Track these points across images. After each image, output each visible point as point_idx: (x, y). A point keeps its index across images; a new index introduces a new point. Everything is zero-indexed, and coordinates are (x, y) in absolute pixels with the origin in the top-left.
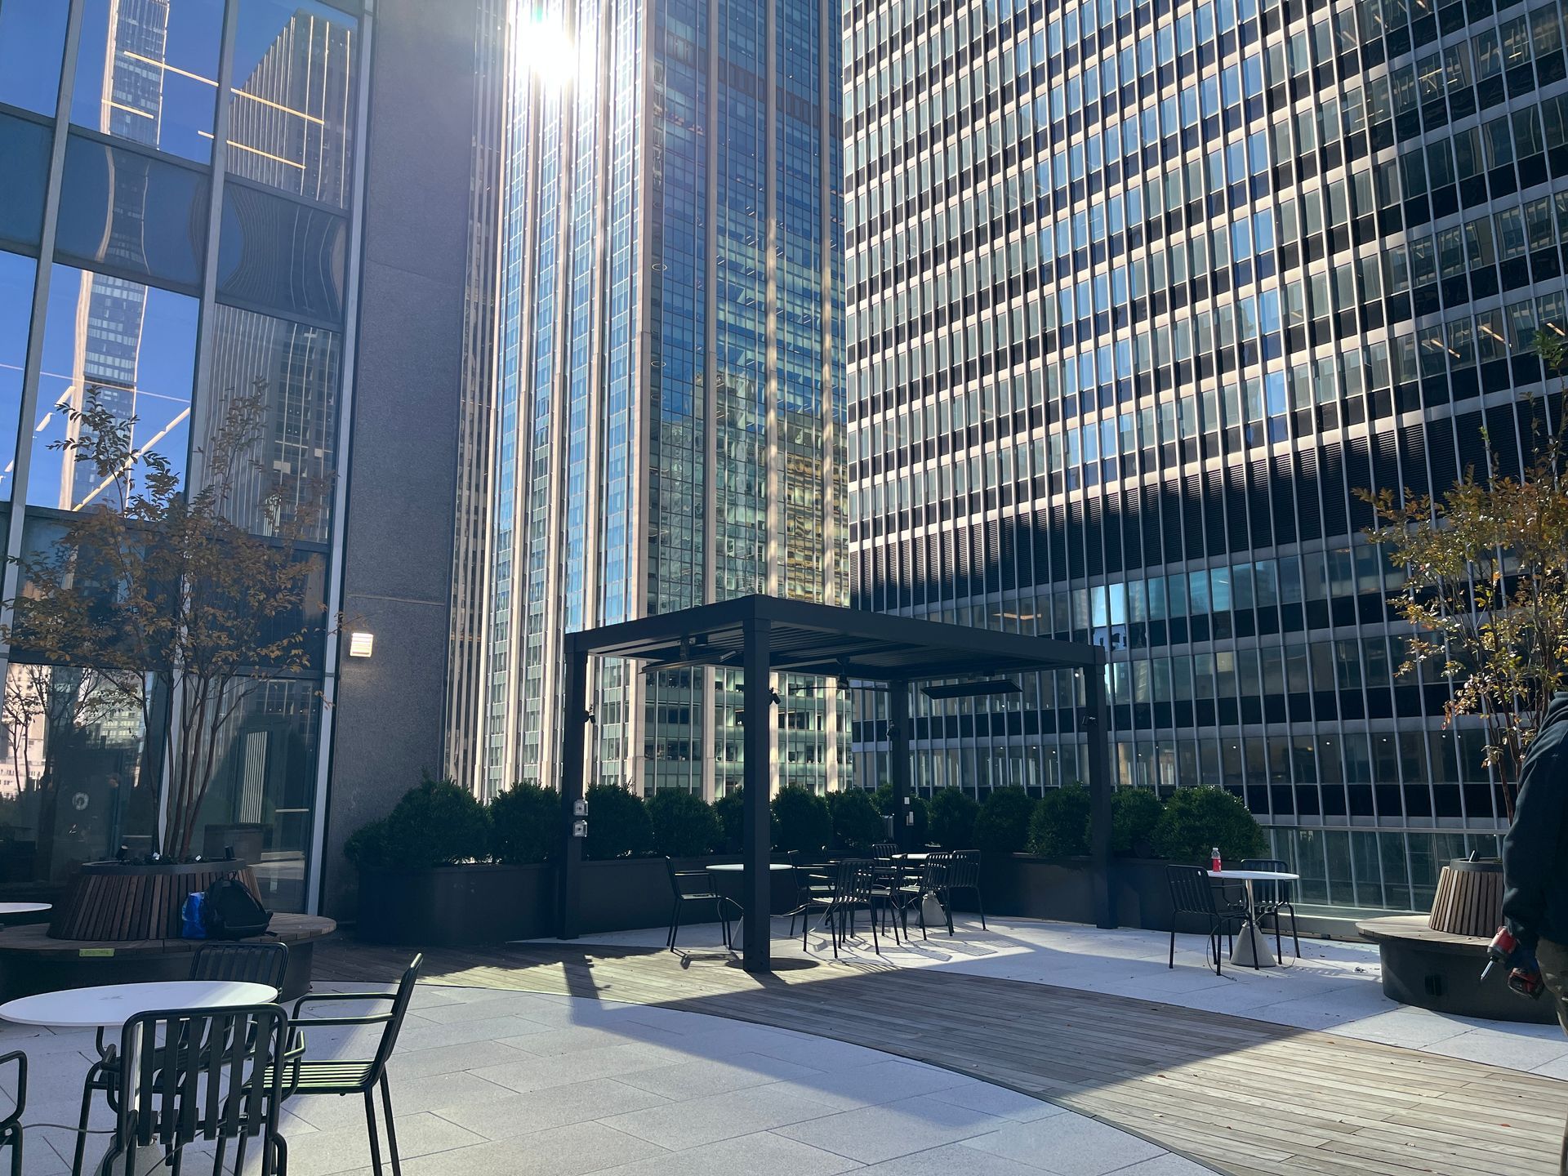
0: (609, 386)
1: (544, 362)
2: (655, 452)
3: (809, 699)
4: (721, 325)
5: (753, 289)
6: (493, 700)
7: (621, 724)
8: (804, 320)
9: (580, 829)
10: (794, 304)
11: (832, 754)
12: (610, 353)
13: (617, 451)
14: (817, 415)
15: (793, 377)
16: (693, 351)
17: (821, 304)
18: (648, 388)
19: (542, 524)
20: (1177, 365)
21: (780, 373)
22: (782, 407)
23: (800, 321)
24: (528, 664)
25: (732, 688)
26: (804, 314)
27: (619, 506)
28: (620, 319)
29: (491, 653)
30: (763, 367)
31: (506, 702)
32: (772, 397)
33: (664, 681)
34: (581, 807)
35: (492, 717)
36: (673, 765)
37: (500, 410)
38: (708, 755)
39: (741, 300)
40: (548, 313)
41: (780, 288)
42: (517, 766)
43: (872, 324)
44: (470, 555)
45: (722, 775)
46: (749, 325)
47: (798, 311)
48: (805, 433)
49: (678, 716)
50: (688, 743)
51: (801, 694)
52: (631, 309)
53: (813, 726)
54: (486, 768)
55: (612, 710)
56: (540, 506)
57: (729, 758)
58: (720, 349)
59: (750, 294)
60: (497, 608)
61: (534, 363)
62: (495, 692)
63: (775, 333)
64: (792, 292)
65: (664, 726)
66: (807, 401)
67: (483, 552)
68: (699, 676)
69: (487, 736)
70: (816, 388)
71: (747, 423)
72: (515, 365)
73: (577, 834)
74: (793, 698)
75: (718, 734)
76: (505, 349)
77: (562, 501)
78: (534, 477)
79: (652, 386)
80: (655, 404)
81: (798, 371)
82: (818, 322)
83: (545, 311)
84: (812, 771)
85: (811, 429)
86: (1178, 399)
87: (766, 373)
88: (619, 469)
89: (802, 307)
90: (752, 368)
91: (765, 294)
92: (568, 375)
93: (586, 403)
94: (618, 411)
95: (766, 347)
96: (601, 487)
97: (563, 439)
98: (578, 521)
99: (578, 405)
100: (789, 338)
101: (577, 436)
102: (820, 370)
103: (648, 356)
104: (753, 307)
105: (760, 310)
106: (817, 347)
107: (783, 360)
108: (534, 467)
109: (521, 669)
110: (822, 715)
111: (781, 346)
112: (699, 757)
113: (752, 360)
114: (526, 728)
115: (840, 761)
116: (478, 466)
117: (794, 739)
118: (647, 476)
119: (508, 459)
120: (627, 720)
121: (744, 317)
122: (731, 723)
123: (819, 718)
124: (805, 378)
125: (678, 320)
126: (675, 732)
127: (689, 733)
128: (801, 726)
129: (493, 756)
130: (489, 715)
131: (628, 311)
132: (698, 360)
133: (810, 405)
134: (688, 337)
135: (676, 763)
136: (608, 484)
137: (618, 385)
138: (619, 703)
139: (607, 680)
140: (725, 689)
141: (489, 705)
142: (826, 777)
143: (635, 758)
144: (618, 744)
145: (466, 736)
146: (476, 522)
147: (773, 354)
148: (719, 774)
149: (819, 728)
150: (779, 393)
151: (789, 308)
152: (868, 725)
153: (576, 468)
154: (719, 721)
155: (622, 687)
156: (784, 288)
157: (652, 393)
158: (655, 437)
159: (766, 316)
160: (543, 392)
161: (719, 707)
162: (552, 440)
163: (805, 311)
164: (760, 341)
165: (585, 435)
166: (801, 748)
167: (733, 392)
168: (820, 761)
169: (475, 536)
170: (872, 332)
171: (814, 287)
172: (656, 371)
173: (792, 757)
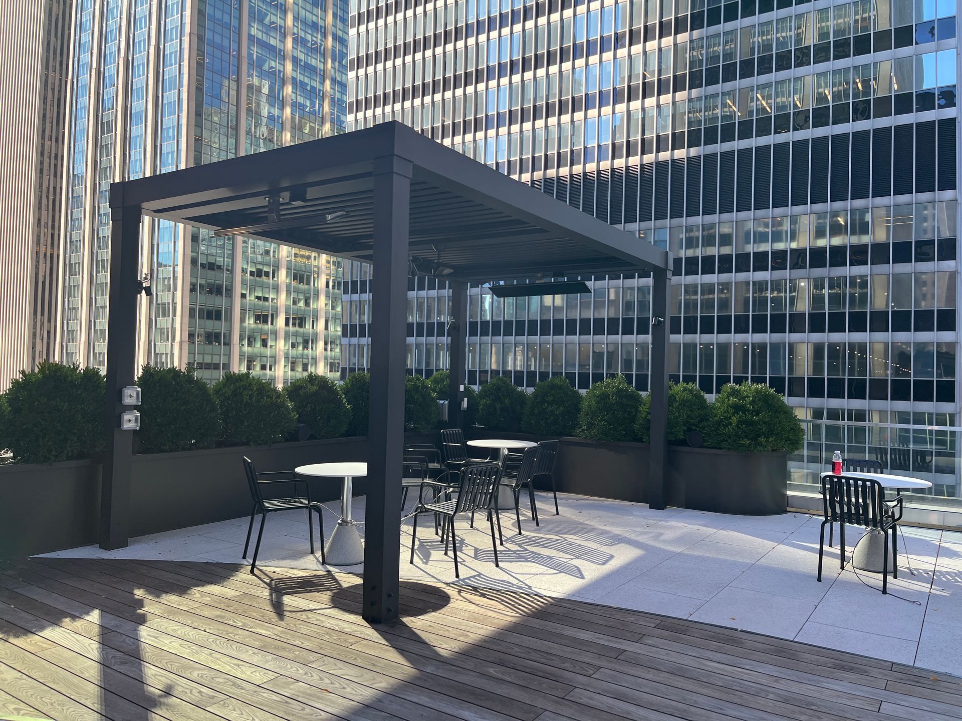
0: (163, 70)
1: (111, 47)
2: (199, 125)
3: (307, 308)
4: (251, 38)
5: (277, 16)
6: (70, 296)
7: (170, 318)
8: (312, 45)
9: (130, 421)
10: (306, 32)
11: (321, 344)
12: (164, 46)
13: (169, 121)
14: (319, 114)
15: (303, 85)
16: (230, 54)
17: (325, 36)
18: (194, 77)
19: (108, 169)
20: (573, 98)
21: (294, 79)
22: (294, 105)
23: (309, 45)
24: (98, 272)
25: (253, 298)
26: (312, 40)
27: (170, 161)
28: (173, 21)
29: (68, 262)
30: (282, 74)
31: (80, 298)
32: (288, 97)
33: (203, 290)
34: (131, 395)
35: (69, 309)
36: (209, 348)
37: (75, 80)
38: (234, 343)
39: (267, 21)
40: (115, 10)
41: (296, 18)
42: (89, 344)
43: (368, 44)
44: (51, 189)
45: (244, 356)
46: (273, 42)
47: (309, 37)
48: (310, 127)
49: (214, 315)
50: (220, 334)
51: (302, 304)
52: (182, 15)
53: (308, 326)
54: (64, 344)
55: (164, 309)
56: (107, 156)
57: (249, 345)
58: (250, 55)
59: (273, 18)
60: (72, 230)
61: (103, 47)
62: (71, 291)
63: (292, 52)
64: (304, 22)
65: (202, 321)
66: (313, 104)
67: (61, 188)
68: (229, 288)
69: (65, 322)
70: (319, 95)
71: (269, 113)
72: (87, 47)
73: (127, 426)
74: (296, 307)
75: (242, 330)
76: (80, 34)
77: (124, 154)
78: (102, 133)
79: (197, 75)
80: (199, 89)
81: (306, 80)
82: (322, 48)
83: (113, 8)
84: (307, 355)
85: (315, 123)
86: (572, 121)
87: (283, 79)
88: (171, 134)
89: (312, 36)
90: (274, 73)
91: (285, 20)
92: (130, 59)
93: (144, 81)
94: (170, 90)
95: (284, 60)
96: (156, 146)
97: (126, 107)
98: (138, 170)
99: (138, 82)
100: (301, 56)
101: (137, 106)
102: (323, 82)
103: (195, 53)
104: (275, 28)
105: (280, 32)
106: (321, 66)
107: (296, 71)
108: (102, 127)
109: (92, 275)
110: (315, 320)
111: (295, 60)
112: (228, 344)
113: (274, 68)
114: (97, 317)
115: (326, 349)
116: (58, 124)
117: (296, 334)
118: (192, 141)
119: (81, 118)
120: (175, 315)
121: (269, 35)
122: (252, 321)
123: (313, 321)
124: (312, 87)
125: (218, 29)
126: (211, 325)
127: (221, 326)
128: (300, 326)
129: (70, 335)
130: (66, 306)
131: (179, 15)
132: (233, 61)
133: (314, 106)
134: (226, 43)
135: (210, 346)
136: (161, 145)
137: (170, 71)
138: (169, 304)
139: (160, 288)
140: (248, 298)
141: (66, 300)
142: (316, 359)
143: (181, 342)
144: (168, 332)
145: (49, 321)
146: (56, 166)
147: (289, 66)
148: (242, 355)
149: (313, 328)
150: (294, 95)
151: (302, 34)
152: (353, 327)
153: (136, 130)
154: (242, 320)
155: (171, 293)
156: (298, 19)
157: (197, 80)
158: (198, 115)
159: (285, 37)
160: (110, 70)
161: (243, 310)
162: (117, 107)
163: (315, 39)
164: (280, 54)
165: (143, 106)
166: (300, 340)
167: (259, 90)
168: (312, 348)
169: (55, 176)
170: (367, 49)
171: (321, 23)
172: (200, 65)
173: (293, 346)
